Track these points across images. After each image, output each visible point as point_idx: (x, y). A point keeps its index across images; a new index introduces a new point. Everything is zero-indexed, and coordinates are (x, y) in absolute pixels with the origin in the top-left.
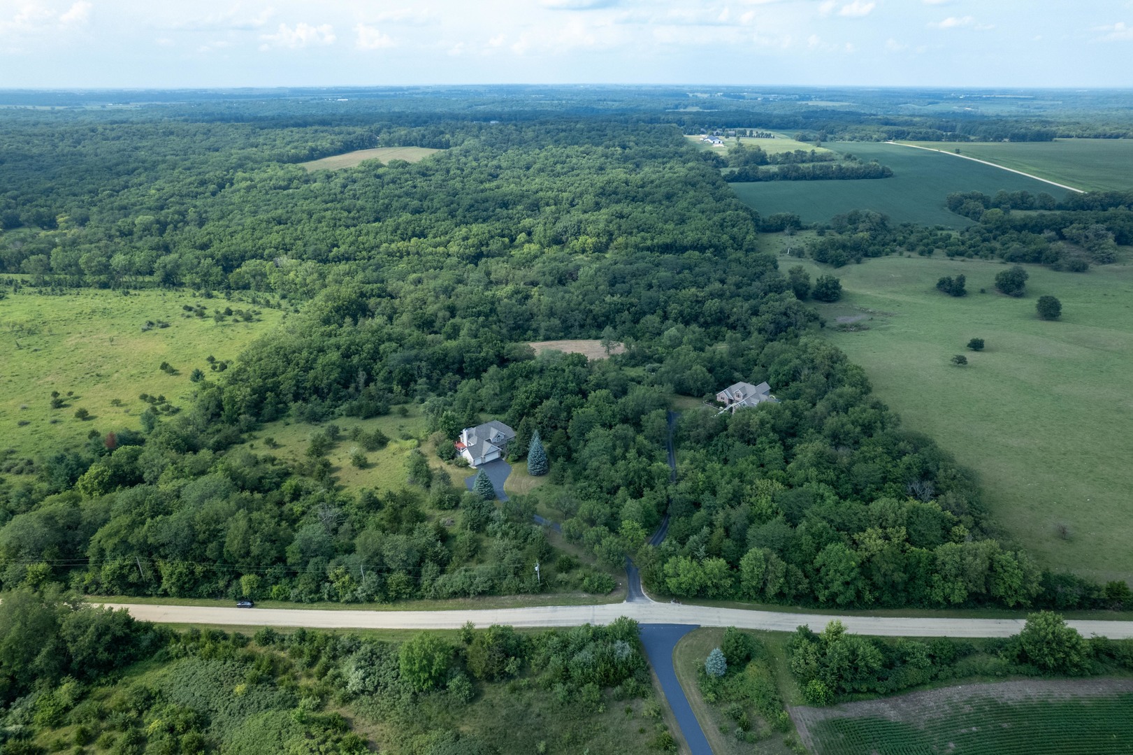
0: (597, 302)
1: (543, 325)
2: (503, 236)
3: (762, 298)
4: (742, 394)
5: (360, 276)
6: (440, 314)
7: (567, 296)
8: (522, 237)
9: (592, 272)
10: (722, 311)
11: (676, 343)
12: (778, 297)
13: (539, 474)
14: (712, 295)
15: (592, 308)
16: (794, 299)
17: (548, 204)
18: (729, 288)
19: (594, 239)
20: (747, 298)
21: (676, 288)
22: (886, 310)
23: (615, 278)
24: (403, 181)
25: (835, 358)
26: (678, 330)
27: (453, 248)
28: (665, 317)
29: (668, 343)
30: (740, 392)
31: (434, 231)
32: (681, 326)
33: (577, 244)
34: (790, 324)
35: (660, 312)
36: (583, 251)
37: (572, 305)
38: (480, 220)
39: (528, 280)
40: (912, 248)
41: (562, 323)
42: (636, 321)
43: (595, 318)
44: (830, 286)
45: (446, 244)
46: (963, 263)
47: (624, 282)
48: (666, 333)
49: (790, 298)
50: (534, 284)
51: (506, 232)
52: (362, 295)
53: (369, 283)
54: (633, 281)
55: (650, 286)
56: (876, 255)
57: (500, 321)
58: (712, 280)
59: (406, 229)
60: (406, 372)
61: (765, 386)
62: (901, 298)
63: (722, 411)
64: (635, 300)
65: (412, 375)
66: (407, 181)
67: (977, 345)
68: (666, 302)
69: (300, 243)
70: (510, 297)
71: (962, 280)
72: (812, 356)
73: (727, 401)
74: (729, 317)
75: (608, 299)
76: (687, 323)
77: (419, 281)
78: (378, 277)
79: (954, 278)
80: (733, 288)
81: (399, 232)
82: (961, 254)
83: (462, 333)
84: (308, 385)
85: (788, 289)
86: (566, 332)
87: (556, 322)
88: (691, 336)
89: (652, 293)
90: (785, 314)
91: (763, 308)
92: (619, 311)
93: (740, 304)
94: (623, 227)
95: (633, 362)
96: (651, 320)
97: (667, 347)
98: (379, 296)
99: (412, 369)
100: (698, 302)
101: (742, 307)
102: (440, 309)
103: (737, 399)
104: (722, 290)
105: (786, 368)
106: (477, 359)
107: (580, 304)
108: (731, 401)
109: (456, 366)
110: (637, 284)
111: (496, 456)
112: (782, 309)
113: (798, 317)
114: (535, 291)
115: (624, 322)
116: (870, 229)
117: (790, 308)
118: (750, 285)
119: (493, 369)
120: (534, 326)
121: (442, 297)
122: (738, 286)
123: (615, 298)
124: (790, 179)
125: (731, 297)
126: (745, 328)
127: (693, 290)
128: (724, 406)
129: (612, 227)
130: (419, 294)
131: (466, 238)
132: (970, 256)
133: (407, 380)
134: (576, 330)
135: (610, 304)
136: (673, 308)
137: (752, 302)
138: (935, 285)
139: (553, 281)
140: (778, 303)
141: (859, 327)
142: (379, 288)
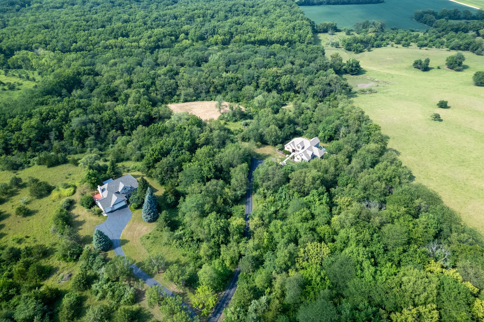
0: (217, 77)
1: (183, 92)
2: (172, 35)
3: (316, 73)
4: (301, 147)
5: (80, 61)
6: (121, 86)
7: (199, 73)
8: (182, 36)
9: (217, 57)
10: (291, 83)
11: (262, 105)
12: (325, 73)
13: (150, 221)
14: (286, 72)
15: (214, 80)
16: (335, 75)
17: (199, 17)
18: (296, 67)
19: (222, 37)
20: (307, 74)
21: (265, 68)
22: (385, 80)
23: (230, 61)
24: (125, 4)
25: (362, 119)
26: (264, 96)
27: (142, 43)
28: (257, 87)
29: (257, 105)
30: (299, 145)
31: (133, 33)
32: (266, 93)
33: (212, 40)
34: (331, 91)
35: (254, 84)
36: (216, 44)
37: (202, 79)
38: (160, 26)
39: (179, 62)
40: (398, 43)
41: (195, 91)
42: (240, 90)
43: (215, 88)
44: (354, 65)
45: (137, 41)
46: (426, 51)
47: (235, 64)
48: (256, 98)
49: (332, 75)
50: (182, 65)
51: (173, 33)
52: (79, 74)
53: (85, 66)
54: (240, 63)
55: (250, 66)
56: (379, 46)
57: (157, 90)
58: (286, 62)
59: (117, 32)
60: (82, 131)
61: (316, 140)
62: (393, 72)
63: (288, 157)
64: (239, 76)
65: (87, 133)
66: (127, 4)
67: (443, 105)
68: (258, 77)
69: (54, 40)
70: (165, 75)
71: (428, 61)
72: (346, 118)
73: (291, 151)
74: (295, 86)
75: (224, 75)
76: (269, 91)
77: (115, 64)
78: (91, 62)
79: (423, 60)
80: (298, 67)
81: (113, 34)
82: (426, 46)
83: (130, 99)
84: (12, 142)
85: (331, 67)
86: (197, 97)
87: (191, 90)
88: (271, 101)
89: (251, 71)
90: (329, 85)
91: (316, 80)
92: (230, 83)
93: (302, 78)
94: (239, 30)
95: (234, 119)
96: (249, 89)
97: (256, 108)
98: (89, 74)
99: (86, 129)
100: (278, 76)
101: (303, 80)
102: (121, 83)
103: (298, 149)
104: (292, 69)
105: (331, 126)
106: (132, 120)
107: (207, 78)
108: (294, 151)
109: (118, 125)
110: (243, 65)
111: (124, 203)
112: (327, 81)
113: (337, 86)
114: (182, 69)
115: (232, 90)
116: (375, 31)
117: (332, 81)
118: (308, 65)
119: (140, 127)
120: (178, 93)
121: (125, 74)
122: (302, 66)
123: (228, 74)
124: (331, 4)
125: (297, 73)
126: (305, 93)
127: (275, 69)
128: (290, 153)
129: (233, 30)
130: (112, 73)
131: (150, 37)
132: (430, 47)
133: (83, 136)
134: (203, 95)
135: (225, 78)
136: (262, 81)
137: (309, 76)
138: (412, 64)
139: (193, 63)
140: (325, 77)
141: (371, 91)
142: (89, 70)
